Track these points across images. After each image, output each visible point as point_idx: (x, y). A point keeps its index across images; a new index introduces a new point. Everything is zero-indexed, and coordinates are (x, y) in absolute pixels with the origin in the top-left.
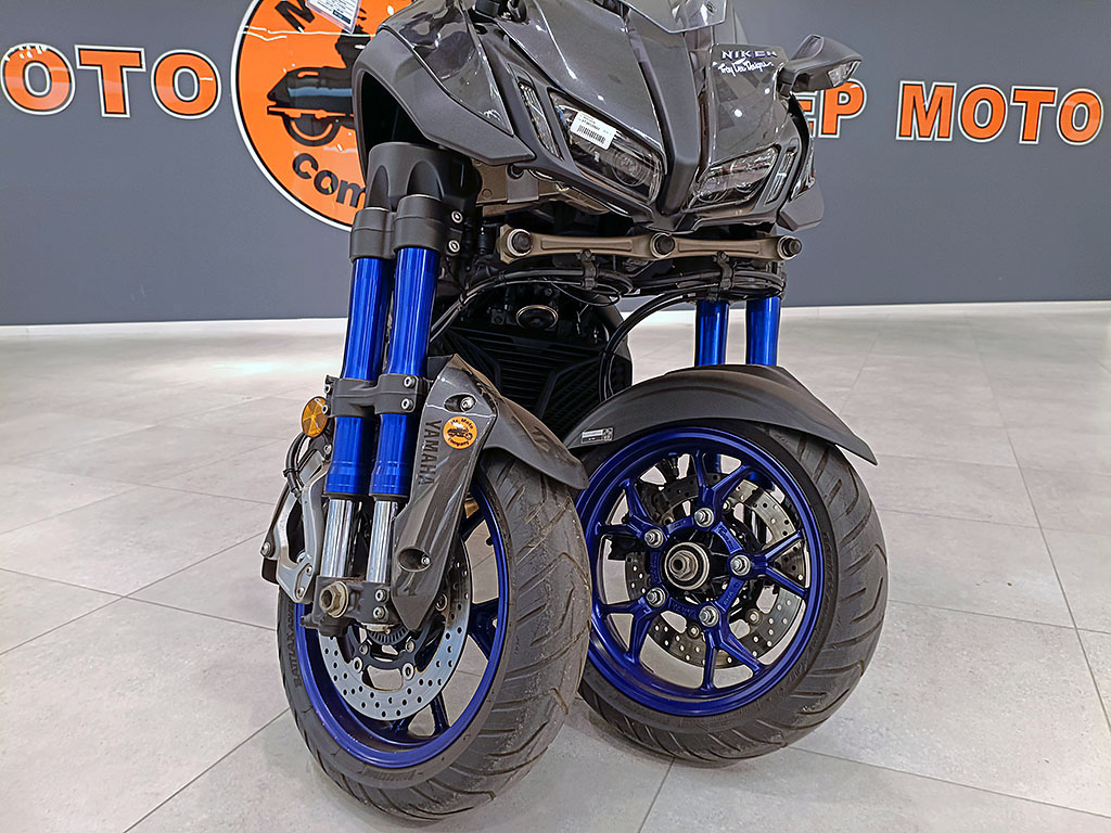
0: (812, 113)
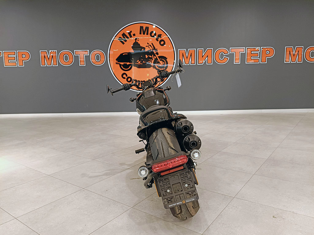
0: (258, 57)
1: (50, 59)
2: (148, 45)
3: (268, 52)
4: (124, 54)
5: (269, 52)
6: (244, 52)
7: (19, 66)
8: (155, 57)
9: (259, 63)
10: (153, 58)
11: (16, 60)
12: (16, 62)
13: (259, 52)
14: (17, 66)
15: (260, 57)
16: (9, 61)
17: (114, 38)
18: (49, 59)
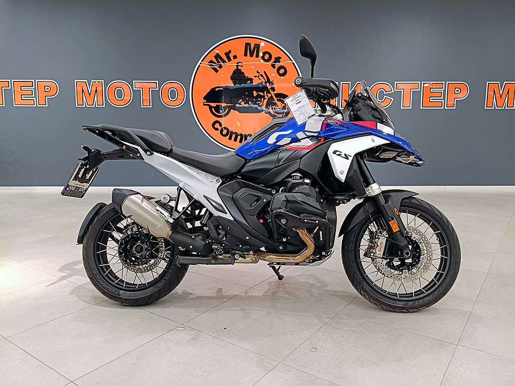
0: (442, 98)
1: (92, 95)
2: (257, 75)
3: (457, 91)
4: (216, 89)
5: (459, 90)
6: (419, 90)
7: (38, 106)
8: (269, 95)
9: (443, 108)
10: (266, 97)
11: (33, 96)
12: (35, 99)
13: (443, 89)
14: (35, 106)
15: (444, 99)
16: (23, 96)
17: (200, 61)
18: (90, 95)
